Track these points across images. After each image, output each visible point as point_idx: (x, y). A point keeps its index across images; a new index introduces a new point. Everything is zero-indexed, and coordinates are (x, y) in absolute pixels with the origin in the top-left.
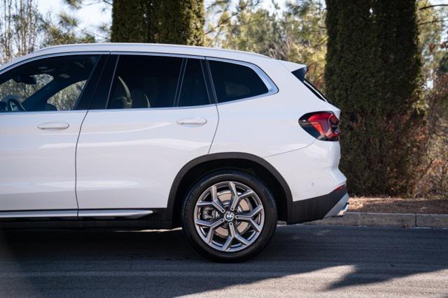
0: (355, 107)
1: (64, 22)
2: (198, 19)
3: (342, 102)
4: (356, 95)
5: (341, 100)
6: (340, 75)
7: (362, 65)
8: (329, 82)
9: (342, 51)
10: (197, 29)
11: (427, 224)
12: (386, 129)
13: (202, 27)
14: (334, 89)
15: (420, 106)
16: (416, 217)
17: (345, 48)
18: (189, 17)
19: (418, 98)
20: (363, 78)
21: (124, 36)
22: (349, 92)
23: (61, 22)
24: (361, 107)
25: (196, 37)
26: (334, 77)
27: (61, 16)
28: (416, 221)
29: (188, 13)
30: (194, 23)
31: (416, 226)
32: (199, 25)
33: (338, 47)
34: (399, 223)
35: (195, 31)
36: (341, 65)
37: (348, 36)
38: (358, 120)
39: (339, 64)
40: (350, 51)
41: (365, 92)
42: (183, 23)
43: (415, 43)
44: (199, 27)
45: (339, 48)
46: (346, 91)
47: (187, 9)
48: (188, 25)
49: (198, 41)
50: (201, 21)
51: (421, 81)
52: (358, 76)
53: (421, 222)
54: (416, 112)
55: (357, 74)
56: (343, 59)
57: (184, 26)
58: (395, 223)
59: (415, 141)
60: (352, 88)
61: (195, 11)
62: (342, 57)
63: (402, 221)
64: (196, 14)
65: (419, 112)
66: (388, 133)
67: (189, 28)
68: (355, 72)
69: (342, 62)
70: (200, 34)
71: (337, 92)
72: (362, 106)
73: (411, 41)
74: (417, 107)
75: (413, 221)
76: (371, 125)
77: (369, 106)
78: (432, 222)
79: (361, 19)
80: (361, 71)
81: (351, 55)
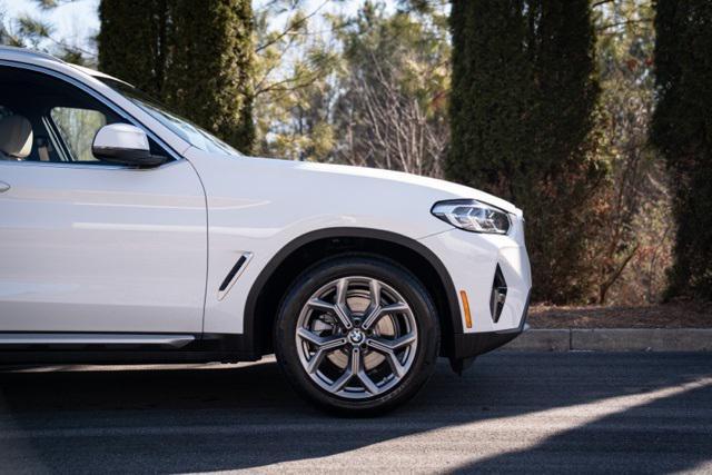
0: (494, 160)
1: (26, 29)
2: (240, 22)
3: (474, 152)
4: (495, 141)
5: (472, 148)
6: (471, 110)
7: (503, 92)
8: (455, 120)
9: (473, 70)
10: (239, 36)
11: (587, 345)
12: (545, 196)
13: (247, 34)
14: (463, 132)
15: (600, 157)
16: (571, 334)
17: (477, 65)
18: (224, 18)
19: (596, 145)
20: (505, 113)
21: (118, 49)
22: (484, 136)
23: (22, 30)
24: (504, 160)
25: (236, 49)
26: (462, 113)
27: (22, 21)
28: (571, 340)
29: (223, 11)
30: (234, 27)
31: (571, 349)
32: (241, 30)
33: (467, 63)
34: (545, 344)
35: (234, 40)
36: (471, 93)
37: (481, 45)
38: (499, 181)
39: (468, 90)
40: (485, 69)
41: (509, 136)
42: (214, 29)
43: (590, 55)
44: (242, 34)
45: (469, 66)
46: (480, 133)
47: (221, 6)
48: (222, 31)
49: (241, 57)
50: (245, 25)
51: (600, 116)
52: (499, 109)
53: (578, 342)
54: (592, 166)
55: (496, 105)
56: (474, 83)
57: (216, 32)
58: (538, 345)
59: (594, 214)
60: (489, 128)
61: (234, 8)
62: (473, 80)
63: (549, 341)
64: (237, 13)
65: (597, 167)
66: (547, 202)
67: (225, 37)
68: (493, 103)
69: (473, 87)
70: (245, 46)
71: (467, 136)
72: (505, 158)
73: (584, 52)
74: (595, 159)
75: (567, 341)
76: (521, 188)
77: (516, 159)
78: (597, 342)
79: (501, 17)
80: (503, 102)
81: (487, 76)
